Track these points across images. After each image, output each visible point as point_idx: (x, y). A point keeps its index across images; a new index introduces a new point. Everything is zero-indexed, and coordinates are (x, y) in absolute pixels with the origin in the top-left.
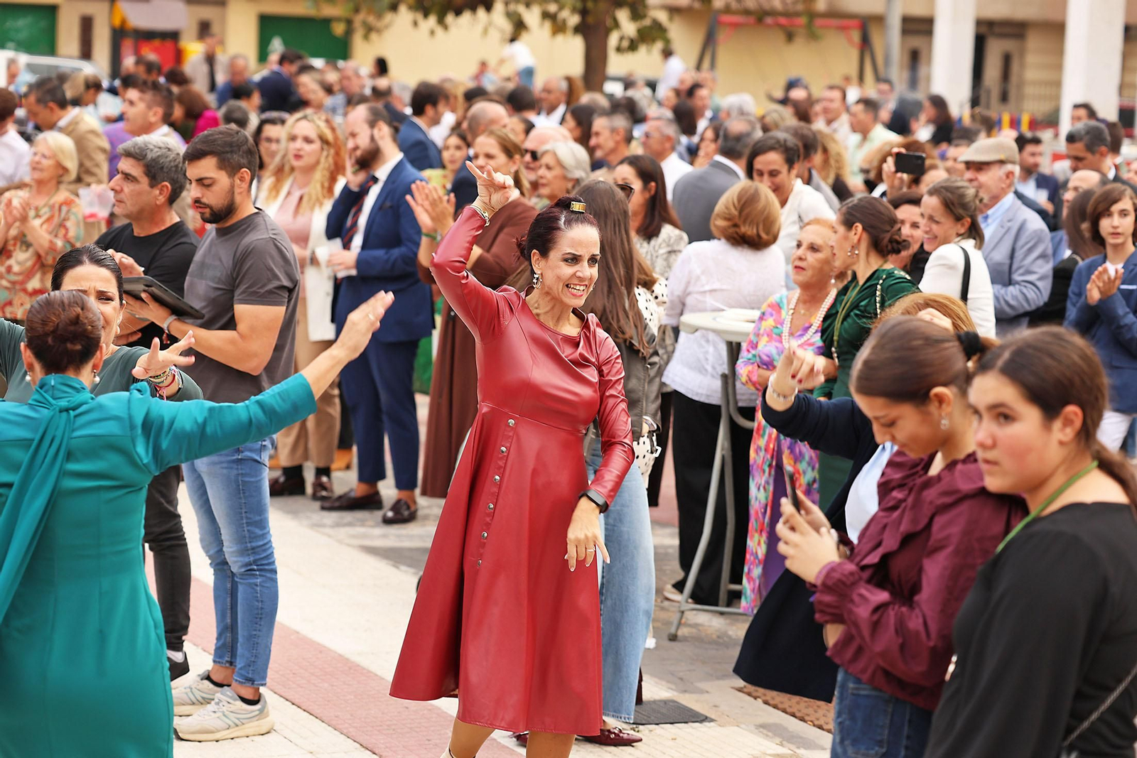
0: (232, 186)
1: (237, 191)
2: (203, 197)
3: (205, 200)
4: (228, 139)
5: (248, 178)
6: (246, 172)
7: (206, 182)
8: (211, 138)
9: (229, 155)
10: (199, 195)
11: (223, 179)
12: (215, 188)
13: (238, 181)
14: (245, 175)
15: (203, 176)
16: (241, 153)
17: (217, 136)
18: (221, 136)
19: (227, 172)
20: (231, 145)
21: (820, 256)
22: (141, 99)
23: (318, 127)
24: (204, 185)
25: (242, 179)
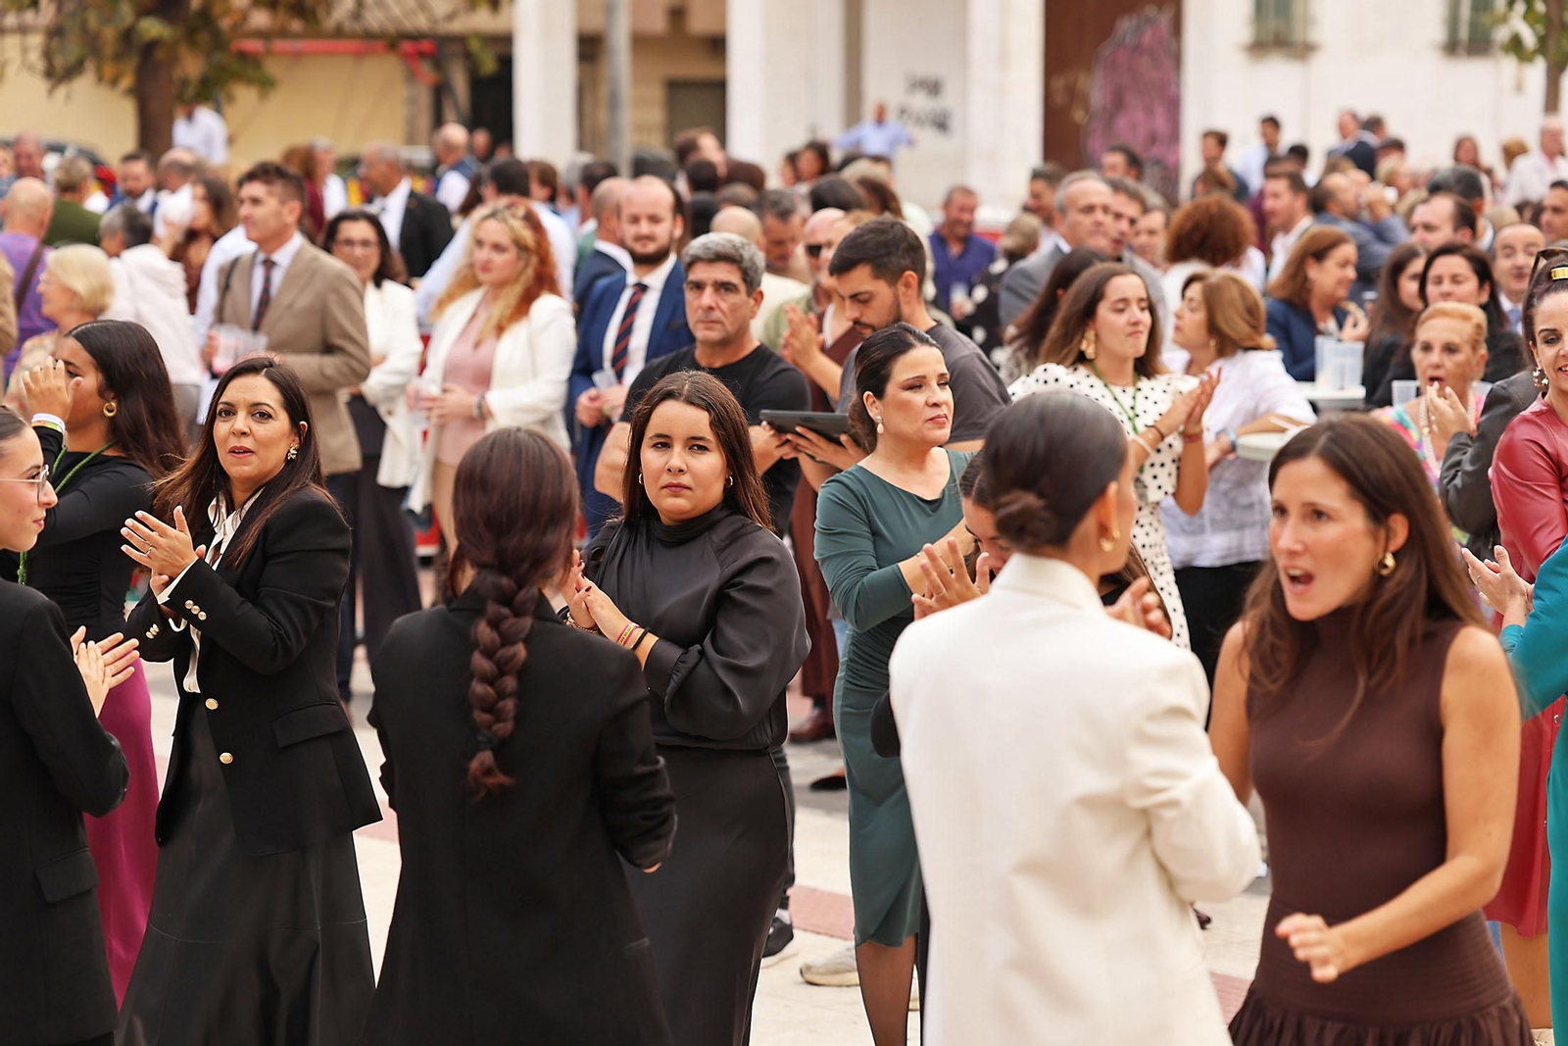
0: (896, 297)
1: (902, 300)
2: (862, 316)
3: (865, 320)
4: (882, 238)
5: (914, 281)
6: (911, 276)
7: (862, 297)
8: (860, 240)
9: (885, 259)
10: (856, 314)
11: (882, 289)
12: (875, 303)
13: (901, 289)
14: (911, 279)
15: (856, 291)
16: (900, 253)
17: (866, 237)
18: (872, 235)
19: (886, 281)
20: (886, 244)
21: (1460, 357)
22: (270, 194)
23: (512, 229)
24: (860, 301)
25: (907, 285)
